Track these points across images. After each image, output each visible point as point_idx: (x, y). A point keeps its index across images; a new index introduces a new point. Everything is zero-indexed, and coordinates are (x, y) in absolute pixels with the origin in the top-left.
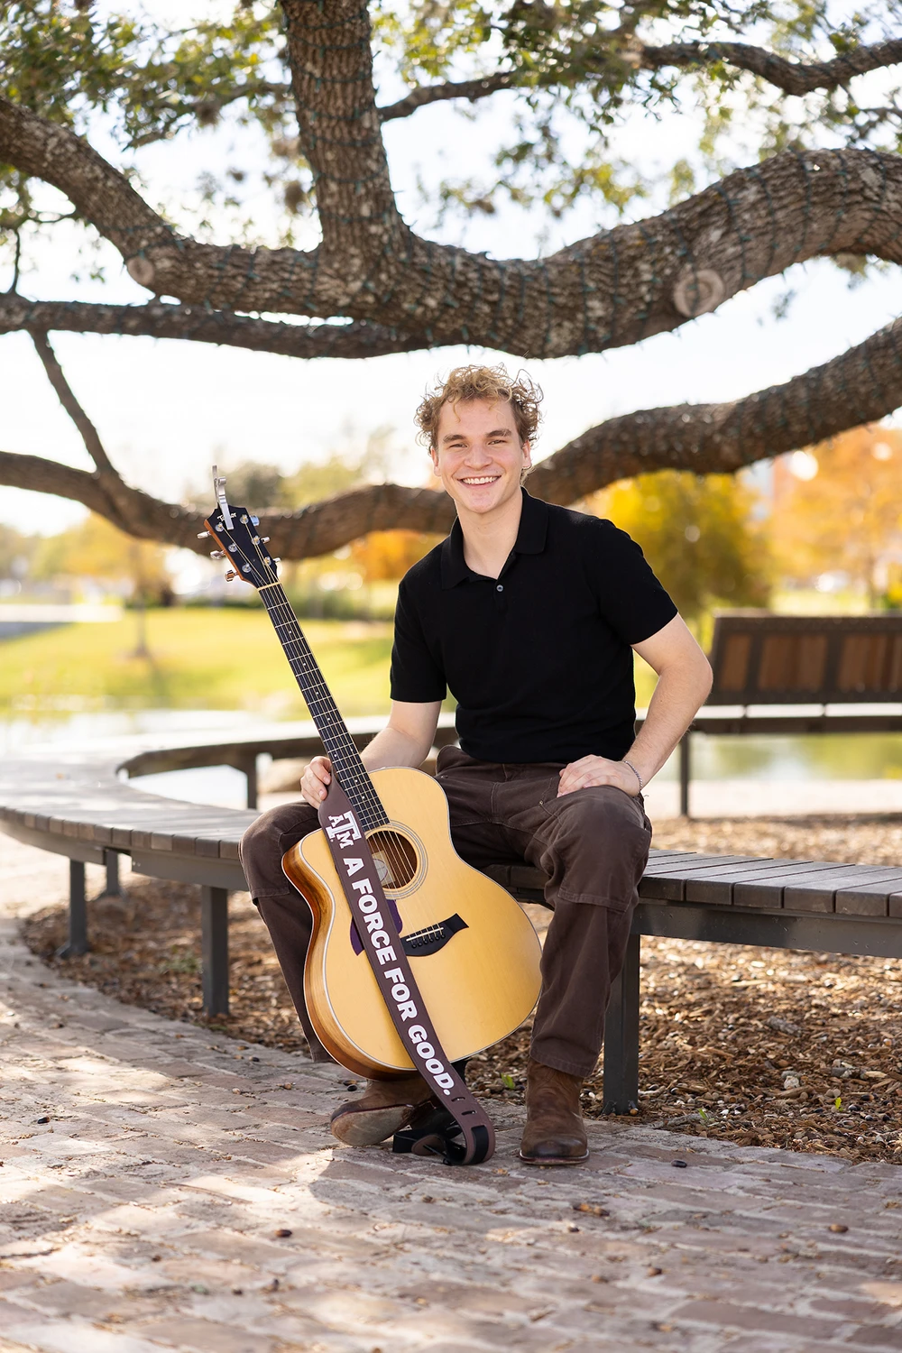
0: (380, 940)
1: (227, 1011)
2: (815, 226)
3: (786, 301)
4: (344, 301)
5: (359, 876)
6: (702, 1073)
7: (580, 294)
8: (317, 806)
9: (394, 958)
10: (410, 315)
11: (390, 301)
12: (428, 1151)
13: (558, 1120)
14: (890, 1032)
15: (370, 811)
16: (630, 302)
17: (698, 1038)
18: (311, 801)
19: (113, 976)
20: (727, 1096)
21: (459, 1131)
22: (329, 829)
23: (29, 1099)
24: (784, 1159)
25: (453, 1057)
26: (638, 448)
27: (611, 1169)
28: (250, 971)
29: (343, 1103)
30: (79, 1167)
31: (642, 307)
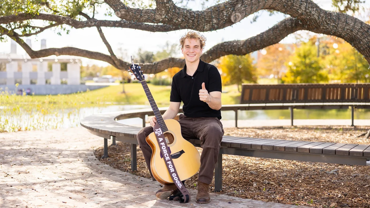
0: (166, 155)
1: (136, 170)
2: (261, 3)
3: (256, 18)
4: (161, 20)
5: (162, 142)
6: (236, 183)
7: (211, 18)
8: (153, 127)
9: (169, 159)
10: (175, 23)
11: (171, 20)
12: (176, 200)
13: (204, 193)
14: (276, 174)
15: (164, 128)
16: (222, 20)
17: (236, 175)
18: (152, 126)
19: (113, 162)
20: (241, 188)
21: (183, 196)
22: (155, 132)
23: (93, 189)
24: (252, 201)
25: (182, 180)
26: (225, 50)
27: (215, 204)
28: (142, 161)
29: (159, 189)
30: (103, 204)
31: (224, 21)
